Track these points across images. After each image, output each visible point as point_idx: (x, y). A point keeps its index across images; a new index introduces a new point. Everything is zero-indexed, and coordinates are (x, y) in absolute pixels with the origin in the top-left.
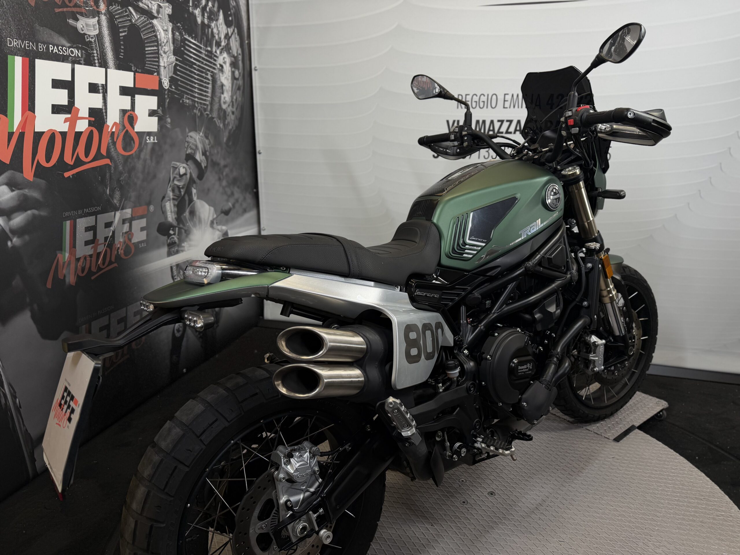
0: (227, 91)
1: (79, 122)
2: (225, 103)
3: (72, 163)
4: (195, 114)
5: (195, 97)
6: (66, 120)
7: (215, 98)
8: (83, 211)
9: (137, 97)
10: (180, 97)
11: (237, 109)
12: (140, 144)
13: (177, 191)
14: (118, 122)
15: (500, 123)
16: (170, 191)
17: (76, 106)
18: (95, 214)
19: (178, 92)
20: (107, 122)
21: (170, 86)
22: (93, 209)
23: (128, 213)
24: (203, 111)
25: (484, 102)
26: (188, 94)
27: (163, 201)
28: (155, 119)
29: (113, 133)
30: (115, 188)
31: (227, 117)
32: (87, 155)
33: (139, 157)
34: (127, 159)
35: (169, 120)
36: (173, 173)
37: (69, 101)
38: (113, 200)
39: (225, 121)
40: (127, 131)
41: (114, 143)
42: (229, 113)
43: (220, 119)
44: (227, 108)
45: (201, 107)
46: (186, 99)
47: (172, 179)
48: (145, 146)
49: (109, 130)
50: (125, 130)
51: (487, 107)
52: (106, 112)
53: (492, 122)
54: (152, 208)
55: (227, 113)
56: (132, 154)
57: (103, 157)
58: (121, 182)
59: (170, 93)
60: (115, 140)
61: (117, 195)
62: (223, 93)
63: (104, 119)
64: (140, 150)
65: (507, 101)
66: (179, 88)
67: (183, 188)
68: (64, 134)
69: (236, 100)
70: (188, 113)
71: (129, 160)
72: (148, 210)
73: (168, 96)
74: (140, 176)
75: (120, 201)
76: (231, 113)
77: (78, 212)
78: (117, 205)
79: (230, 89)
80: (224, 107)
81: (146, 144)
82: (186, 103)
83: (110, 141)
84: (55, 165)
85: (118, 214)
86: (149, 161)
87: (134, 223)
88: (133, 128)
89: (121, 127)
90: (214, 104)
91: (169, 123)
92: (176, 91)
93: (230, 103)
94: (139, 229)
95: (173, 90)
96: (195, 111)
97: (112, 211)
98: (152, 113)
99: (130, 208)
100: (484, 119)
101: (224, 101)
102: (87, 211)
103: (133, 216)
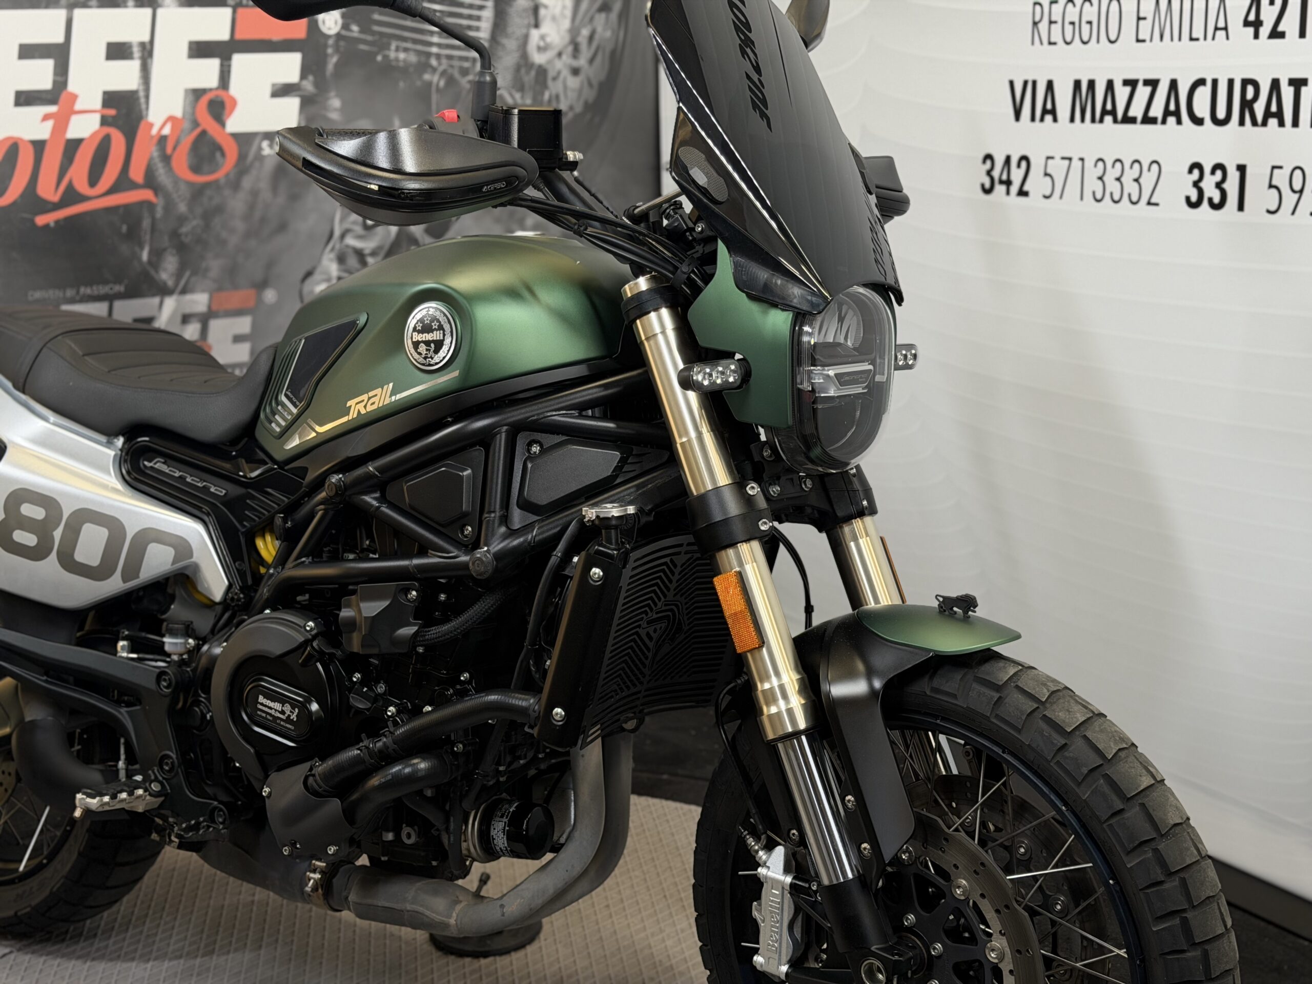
0: (554, 19)
1: (74, 119)
2: (540, 49)
3: (55, 198)
4: (429, 84)
5: (431, 44)
6: (46, 117)
7: (505, 41)
8: (78, 292)
9: (239, 60)
10: (374, 49)
11: (591, 61)
12: (242, 157)
13: (353, 261)
14: (178, 113)
15: (1128, 89)
16: (331, 260)
17: (72, 87)
18: (110, 299)
19: (369, 38)
20: (147, 115)
21: (345, 26)
22: (103, 290)
23: (199, 301)
24: (457, 75)
25: (1090, 23)
26: (405, 39)
27: (309, 281)
28: (293, 104)
29: (162, 140)
30: (165, 250)
31: (550, 83)
32: (93, 180)
33: (235, 185)
34: (198, 192)
35: (336, 103)
36: (342, 220)
37: (55, 82)
38: (157, 272)
39: (543, 94)
40: (204, 133)
41: (166, 159)
42: (559, 73)
43: (521, 88)
44: (550, 62)
45: (452, 66)
46: (397, 49)
47: (337, 233)
48: (257, 164)
49: (154, 131)
50: (198, 130)
51: (1098, 41)
52: (147, 97)
53: (1110, 85)
54: (270, 295)
55: (551, 74)
56: (216, 181)
57: (134, 186)
58: (183, 238)
59: (342, 43)
60: (169, 151)
61: (170, 263)
62: (537, 26)
63: (140, 111)
64: (243, 167)
65: (1144, 19)
66: (376, 28)
67: (374, 253)
68: (39, 146)
69: (591, 38)
70: (402, 84)
71: (208, 192)
72: (259, 300)
73: (337, 49)
74: (240, 226)
75: (179, 275)
76: (566, 73)
77: (64, 293)
78: (170, 283)
79: (568, 13)
80: (539, 59)
81: (260, 157)
82: (397, 59)
83: (156, 154)
84: (14, 203)
85: (170, 304)
86: (266, 194)
87: (215, 325)
88: (223, 124)
89: (187, 125)
90: (500, 53)
91: (336, 110)
92: (363, 36)
93: (566, 47)
94: (230, 338)
95: (356, 35)
96: (427, 77)
97: (153, 295)
98: (282, 91)
99: (203, 291)
100: (1092, 77)
101: (542, 44)
102: (88, 291)
103: (214, 308)
